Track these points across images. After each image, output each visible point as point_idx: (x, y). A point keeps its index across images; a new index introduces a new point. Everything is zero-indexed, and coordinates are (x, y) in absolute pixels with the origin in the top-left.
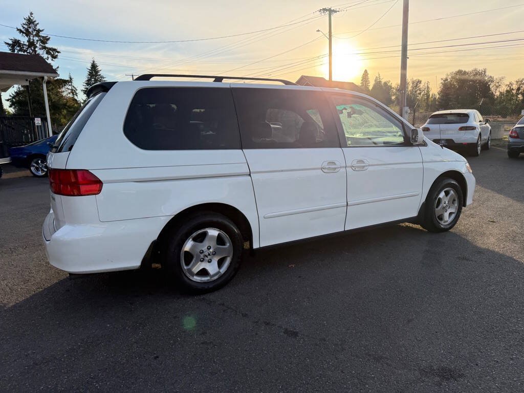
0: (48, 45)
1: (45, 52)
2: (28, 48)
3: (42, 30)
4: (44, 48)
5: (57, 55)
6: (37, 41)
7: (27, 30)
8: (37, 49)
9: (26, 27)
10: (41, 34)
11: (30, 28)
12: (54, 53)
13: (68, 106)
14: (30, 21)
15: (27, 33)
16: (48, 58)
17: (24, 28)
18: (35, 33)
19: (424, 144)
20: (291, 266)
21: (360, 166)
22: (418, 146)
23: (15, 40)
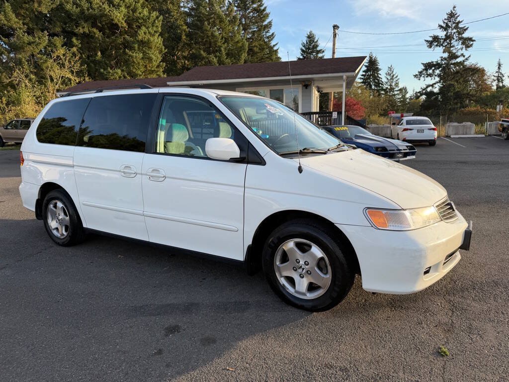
0: (465, 35)
1: (460, 43)
2: (443, 42)
3: (462, 22)
4: (460, 39)
5: (472, 44)
6: (454, 33)
7: (447, 25)
8: (452, 41)
9: (446, 21)
10: (461, 25)
11: (450, 21)
12: (467, 42)
13: (470, 95)
14: (452, 15)
15: (446, 28)
16: (462, 49)
17: (444, 22)
18: (454, 25)
19: (261, 161)
20: (119, 256)
21: (155, 176)
22: (248, 162)
23: (435, 36)
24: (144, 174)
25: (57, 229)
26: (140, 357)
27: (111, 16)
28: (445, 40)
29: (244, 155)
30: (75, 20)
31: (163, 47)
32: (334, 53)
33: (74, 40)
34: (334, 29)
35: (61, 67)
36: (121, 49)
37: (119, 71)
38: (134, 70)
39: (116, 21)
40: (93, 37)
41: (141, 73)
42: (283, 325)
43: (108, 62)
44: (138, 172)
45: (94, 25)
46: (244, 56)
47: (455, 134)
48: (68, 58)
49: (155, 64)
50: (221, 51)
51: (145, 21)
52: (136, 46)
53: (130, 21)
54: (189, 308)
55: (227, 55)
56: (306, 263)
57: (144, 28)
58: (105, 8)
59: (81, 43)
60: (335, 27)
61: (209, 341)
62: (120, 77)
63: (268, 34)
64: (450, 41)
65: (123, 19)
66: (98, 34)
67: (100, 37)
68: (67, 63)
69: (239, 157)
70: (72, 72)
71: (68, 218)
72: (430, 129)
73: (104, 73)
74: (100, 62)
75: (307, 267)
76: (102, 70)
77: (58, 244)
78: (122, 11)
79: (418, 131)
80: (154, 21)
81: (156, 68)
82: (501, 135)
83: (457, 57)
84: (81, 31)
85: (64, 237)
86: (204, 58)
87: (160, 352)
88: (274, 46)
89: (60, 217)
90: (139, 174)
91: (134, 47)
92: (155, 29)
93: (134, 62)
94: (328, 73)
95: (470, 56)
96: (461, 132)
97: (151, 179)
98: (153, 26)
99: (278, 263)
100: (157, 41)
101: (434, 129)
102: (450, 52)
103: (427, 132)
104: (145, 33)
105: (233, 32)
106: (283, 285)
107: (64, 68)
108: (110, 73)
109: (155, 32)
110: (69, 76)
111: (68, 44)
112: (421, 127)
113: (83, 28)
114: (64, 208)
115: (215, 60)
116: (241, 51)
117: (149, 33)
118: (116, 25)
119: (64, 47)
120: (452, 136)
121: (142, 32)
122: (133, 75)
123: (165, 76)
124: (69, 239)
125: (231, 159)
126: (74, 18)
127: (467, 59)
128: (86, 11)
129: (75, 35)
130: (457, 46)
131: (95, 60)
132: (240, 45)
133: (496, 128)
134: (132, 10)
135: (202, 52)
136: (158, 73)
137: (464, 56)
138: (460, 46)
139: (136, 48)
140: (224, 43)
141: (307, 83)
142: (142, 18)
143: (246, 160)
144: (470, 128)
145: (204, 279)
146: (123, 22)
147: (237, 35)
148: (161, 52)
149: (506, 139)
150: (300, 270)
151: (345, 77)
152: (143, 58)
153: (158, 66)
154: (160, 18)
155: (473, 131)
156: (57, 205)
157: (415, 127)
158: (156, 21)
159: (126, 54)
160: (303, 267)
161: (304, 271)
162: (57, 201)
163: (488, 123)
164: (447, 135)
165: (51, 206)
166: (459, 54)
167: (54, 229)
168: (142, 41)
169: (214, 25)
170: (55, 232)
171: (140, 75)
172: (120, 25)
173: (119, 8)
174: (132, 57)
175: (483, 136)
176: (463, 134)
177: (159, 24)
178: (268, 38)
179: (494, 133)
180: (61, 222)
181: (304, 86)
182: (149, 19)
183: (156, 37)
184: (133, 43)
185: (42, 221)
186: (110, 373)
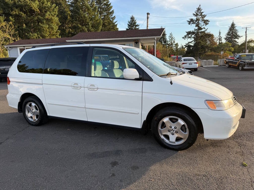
0: (205, 19)
1: (203, 22)
2: (195, 22)
3: (203, 12)
4: (203, 20)
5: (208, 23)
6: (200, 18)
7: (197, 14)
8: (199, 22)
9: (196, 12)
10: (203, 14)
11: (198, 12)
12: (206, 22)
13: (208, 47)
14: (199, 9)
15: (196, 15)
16: (204, 25)
17: (195, 13)
18: (200, 14)
19: (150, 79)
20: (68, 129)
21: (92, 88)
22: (143, 80)
23: (191, 19)
24: (86, 87)
25: (31, 117)
26: (105, 178)
27: (31, 5)
28: (196, 21)
29: (141, 77)
30: (11, 7)
31: (59, 22)
32: (147, 26)
33: (10, 18)
34: (147, 15)
35: (4, 32)
36: (36, 23)
37: (36, 34)
38: (44, 34)
39: (33, 8)
40: (21, 17)
41: (48, 36)
42: (167, 158)
43: (29, 30)
44: (82, 86)
45: (21, 10)
46: (101, 27)
47: (205, 65)
48: (8, 27)
49: (55, 31)
50: (89, 24)
51: (49, 8)
52: (45, 21)
53: (41, 9)
54: (117, 153)
55: (92, 26)
56: (175, 128)
57: (48, 12)
58: (27, 1)
59: (14, 20)
60: (148, 14)
61: (135, 168)
62: (36, 38)
63: (112, 17)
64: (199, 21)
65: (37, 7)
66: (24, 15)
67: (25, 17)
68: (7, 30)
69: (139, 77)
70: (10, 35)
71: (38, 111)
72: (195, 63)
73: (27, 36)
74: (25, 30)
75: (175, 129)
76: (26, 34)
77: (33, 125)
78: (36, 3)
79: (189, 64)
80: (54, 9)
81: (56, 33)
82: (225, 65)
83: (202, 29)
84: (14, 13)
85: (36, 121)
86: (80, 28)
87: (113, 175)
88: (115, 22)
89: (33, 111)
90: (83, 87)
91: (44, 22)
92: (54, 13)
93: (44, 30)
94: (148, 36)
95: (207, 29)
96: (207, 64)
97: (90, 89)
98: (53, 11)
99: (160, 128)
100: (56, 19)
101: (197, 63)
102: (198, 26)
103: (193, 64)
104: (49, 15)
105: (95, 15)
106: (163, 139)
107: (6, 32)
108: (31, 35)
109: (54, 14)
110: (9, 37)
111: (7, 20)
112: (191, 62)
113: (15, 11)
114: (36, 106)
115: (86, 29)
116: (99, 25)
117: (51, 15)
118: (34, 10)
119: (5, 22)
120: (204, 66)
121: (48, 14)
122: (43, 37)
123: (60, 37)
124: (39, 122)
125: (135, 78)
126: (10, 6)
127: (206, 30)
128: (17, 3)
129: (11, 15)
130: (202, 24)
131: (22, 29)
132: (98, 22)
133: (223, 62)
134: (42, 3)
135: (79, 25)
136: (57, 36)
137: (205, 29)
138: (203, 24)
139: (45, 23)
140: (90, 21)
141: (137, 41)
142: (48, 7)
143: (142, 79)
144: (212, 62)
145: (118, 138)
146: (38, 9)
147: (97, 17)
148: (57, 25)
149: (228, 67)
150: (172, 131)
151: (156, 38)
152: (48, 28)
153: (56, 32)
154: (57, 7)
155: (213, 64)
156: (32, 104)
157: (188, 62)
158: (55, 9)
159: (40, 26)
160: (174, 130)
161: (174, 131)
162: (31, 102)
163: (219, 60)
164: (201, 66)
165: (28, 105)
166: (202, 27)
167: (29, 117)
168: (47, 19)
169: (85, 11)
170: (30, 119)
171: (47, 37)
172: (35, 10)
173: (35, 2)
174: (43, 27)
175: (218, 66)
176: (209, 65)
177: (56, 10)
178: (112, 18)
179: (222, 65)
180: (34, 113)
181: (135, 43)
182: (51, 7)
183: (55, 17)
184: (43, 20)
185: (22, 113)
186: (94, 187)
